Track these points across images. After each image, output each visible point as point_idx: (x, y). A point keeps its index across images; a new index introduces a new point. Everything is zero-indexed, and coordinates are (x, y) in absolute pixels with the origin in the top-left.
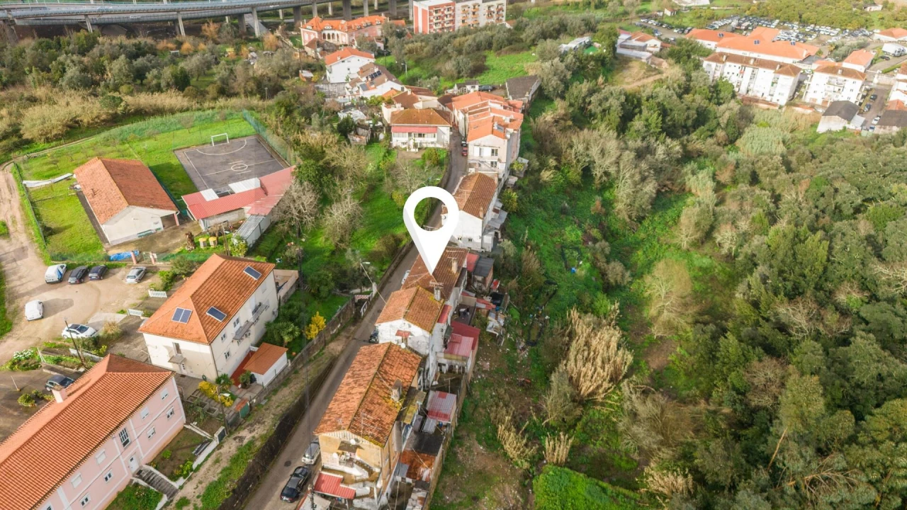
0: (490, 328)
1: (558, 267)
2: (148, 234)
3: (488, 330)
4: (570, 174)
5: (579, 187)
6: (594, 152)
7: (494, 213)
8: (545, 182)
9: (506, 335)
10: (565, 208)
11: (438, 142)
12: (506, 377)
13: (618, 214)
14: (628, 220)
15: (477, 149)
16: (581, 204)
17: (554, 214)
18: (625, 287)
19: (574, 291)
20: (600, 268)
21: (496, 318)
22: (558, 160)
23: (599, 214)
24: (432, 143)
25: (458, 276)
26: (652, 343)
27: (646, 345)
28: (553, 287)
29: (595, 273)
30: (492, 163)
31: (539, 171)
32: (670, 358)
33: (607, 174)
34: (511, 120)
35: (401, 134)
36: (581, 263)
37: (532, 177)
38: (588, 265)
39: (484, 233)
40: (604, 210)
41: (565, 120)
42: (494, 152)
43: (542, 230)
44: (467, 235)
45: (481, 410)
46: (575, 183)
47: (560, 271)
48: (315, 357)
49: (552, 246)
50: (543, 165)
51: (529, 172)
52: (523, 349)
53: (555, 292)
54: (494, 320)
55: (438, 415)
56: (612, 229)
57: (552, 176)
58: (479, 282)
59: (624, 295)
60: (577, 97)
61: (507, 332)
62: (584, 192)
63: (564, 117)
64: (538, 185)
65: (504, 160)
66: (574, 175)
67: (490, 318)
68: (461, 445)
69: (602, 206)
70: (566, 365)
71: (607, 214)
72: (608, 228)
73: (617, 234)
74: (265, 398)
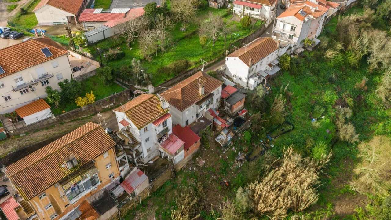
0: (219, 139)
1: (303, 115)
2: (59, 24)
3: (216, 140)
4: (351, 57)
5: (354, 68)
6: (375, 47)
7: (268, 67)
8: (327, 58)
9: (231, 147)
10: (332, 78)
11: (260, 15)
12: (215, 175)
13: (378, 93)
14: (384, 100)
15: (282, 24)
16: (350, 79)
17: (322, 80)
18: (352, 144)
19: (304, 135)
20: (336, 125)
21: (227, 134)
22: (346, 47)
23: (361, 89)
24: (257, 15)
25: (201, 98)
26: (348, 193)
27: (342, 192)
28: (290, 127)
29: (332, 127)
30: (290, 36)
31: (326, 49)
32: (356, 210)
33: (380, 64)
34: (315, 11)
35: (239, 6)
36: (323, 117)
37: (318, 53)
38: (328, 120)
39: (250, 77)
40: (366, 88)
41: (367, 23)
42: (293, 28)
43: (306, 88)
44: (239, 75)
45: (175, 192)
46: (352, 64)
47: (303, 118)
48: (83, 119)
49: (307, 100)
50: (331, 46)
51: (317, 48)
52: (241, 161)
53: (289, 131)
54: (225, 135)
55: (128, 186)
56: (368, 102)
57: (334, 55)
58: (228, 107)
59: (348, 149)
60: (385, 10)
61: (234, 145)
62: (357, 72)
63: (366, 21)
64: (320, 59)
65: (298, 35)
66: (352, 59)
67: (222, 132)
68: (144, 211)
69: (366, 85)
70: (256, 185)
71: (368, 91)
72: (365, 101)
73: (370, 106)
74: (25, 133)
